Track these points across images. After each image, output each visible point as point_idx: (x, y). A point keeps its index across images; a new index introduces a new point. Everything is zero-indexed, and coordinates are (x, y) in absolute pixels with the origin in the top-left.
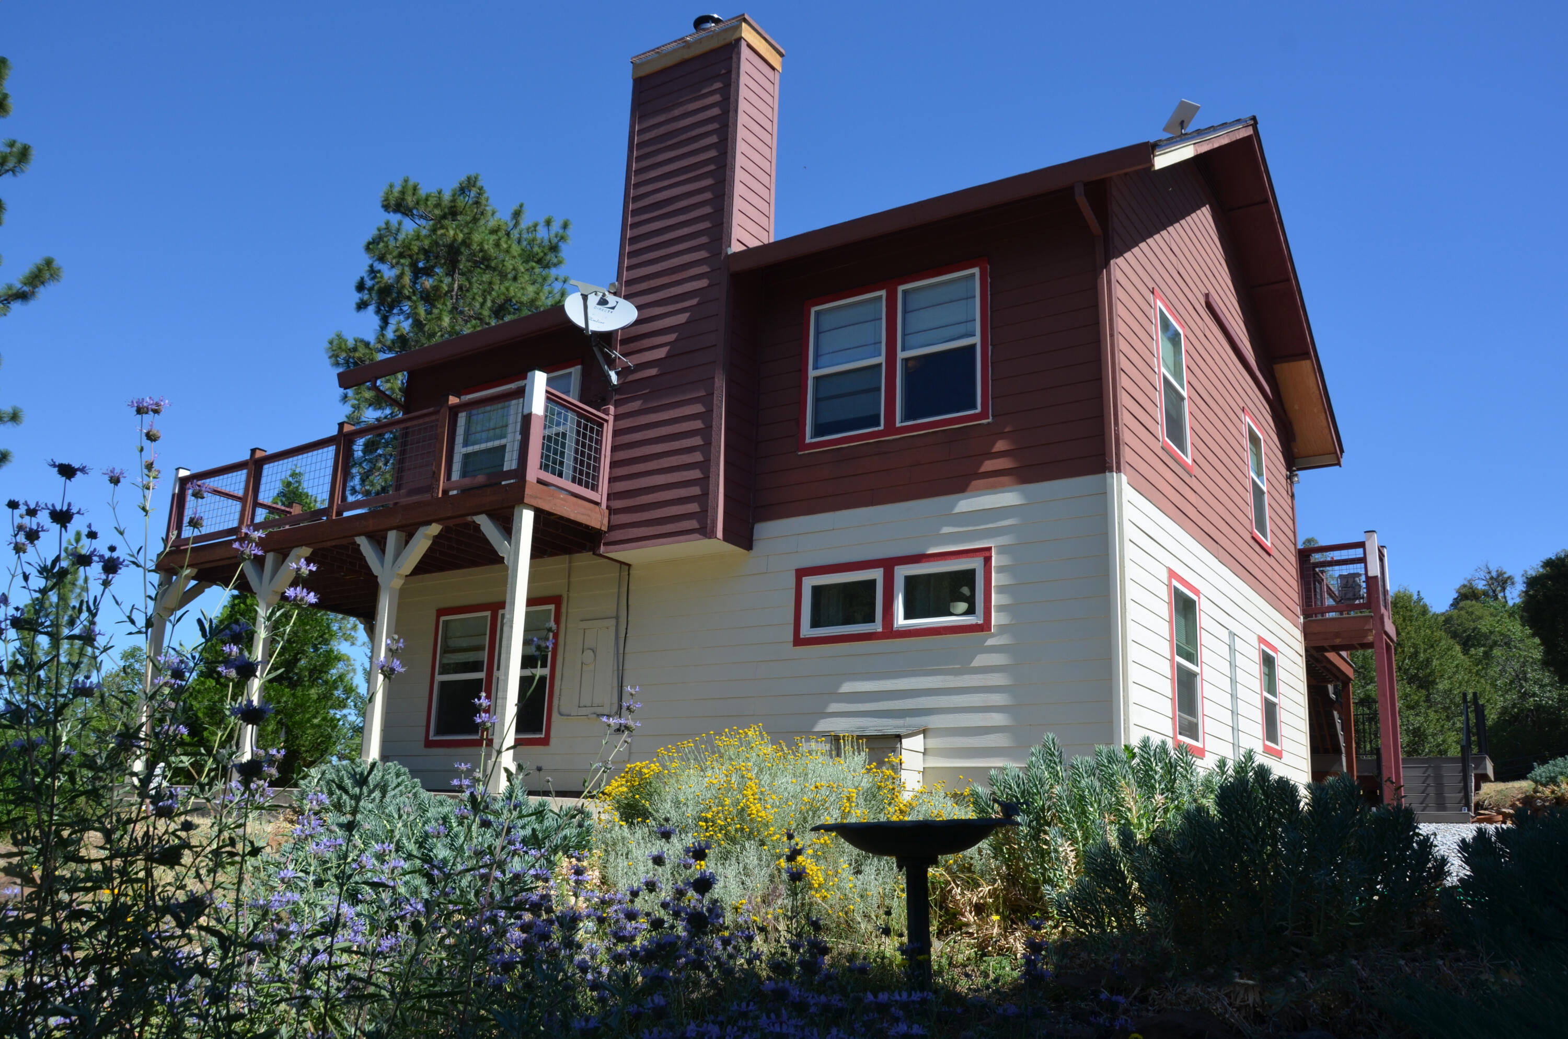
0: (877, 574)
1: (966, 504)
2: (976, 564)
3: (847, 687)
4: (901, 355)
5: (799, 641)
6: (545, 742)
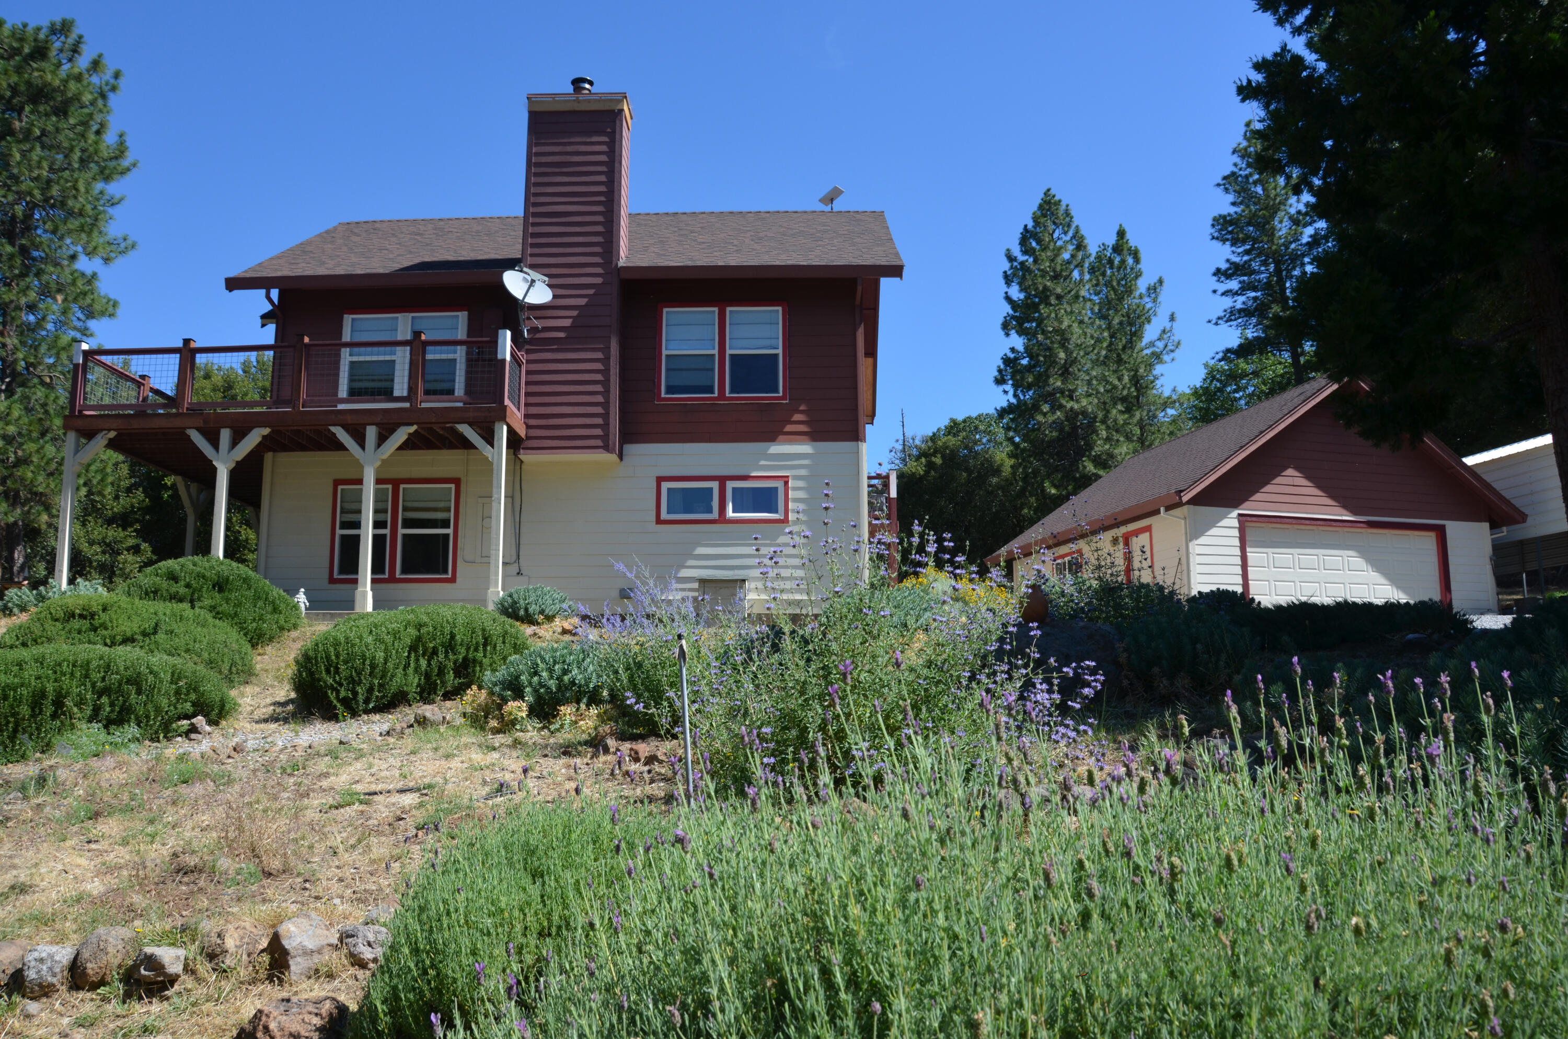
0: (715, 485)
1: (776, 449)
2: (779, 484)
3: (700, 551)
4: (729, 352)
5: (659, 521)
6: (453, 580)
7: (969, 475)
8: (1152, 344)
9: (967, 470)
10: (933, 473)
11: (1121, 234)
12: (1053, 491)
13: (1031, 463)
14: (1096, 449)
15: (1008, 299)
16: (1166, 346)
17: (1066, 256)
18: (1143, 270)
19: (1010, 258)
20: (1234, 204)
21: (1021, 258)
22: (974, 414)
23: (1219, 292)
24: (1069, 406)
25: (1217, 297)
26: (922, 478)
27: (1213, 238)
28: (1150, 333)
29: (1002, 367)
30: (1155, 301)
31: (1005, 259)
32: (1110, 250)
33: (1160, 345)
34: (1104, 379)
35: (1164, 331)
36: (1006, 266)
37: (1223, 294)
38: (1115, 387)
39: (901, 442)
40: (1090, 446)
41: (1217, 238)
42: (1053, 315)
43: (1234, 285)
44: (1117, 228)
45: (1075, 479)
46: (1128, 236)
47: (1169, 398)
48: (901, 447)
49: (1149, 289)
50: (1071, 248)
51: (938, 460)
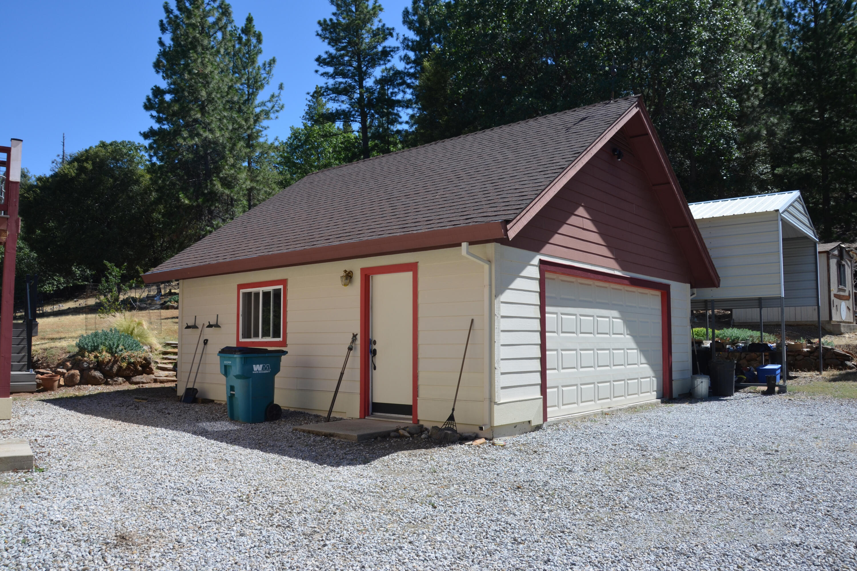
7: (115, 181)
8: (263, 104)
9: (112, 177)
10: (83, 176)
11: (250, 20)
12: (187, 202)
13: (169, 178)
14: (224, 172)
15: (161, 43)
16: (273, 107)
17: (211, 20)
18: (263, 49)
19: (167, 9)
20: (334, 14)
21: (176, 12)
22: (119, 140)
23: (320, 73)
24: (205, 135)
25: (318, 76)
26: (73, 179)
27: (318, 35)
28: (262, 96)
29: (151, 96)
30: (269, 73)
31: (163, 10)
32: (239, 31)
33: (269, 105)
34: (233, 120)
35: (273, 96)
36: (163, 16)
37: (322, 75)
38: (241, 126)
39: (61, 157)
40: (218, 170)
41: (320, 36)
42: (199, 60)
43: (330, 70)
44: (247, 15)
45: (203, 194)
46: (254, 23)
47: (272, 144)
48: (61, 160)
49: (264, 64)
50: (217, 15)
51: (89, 166)
